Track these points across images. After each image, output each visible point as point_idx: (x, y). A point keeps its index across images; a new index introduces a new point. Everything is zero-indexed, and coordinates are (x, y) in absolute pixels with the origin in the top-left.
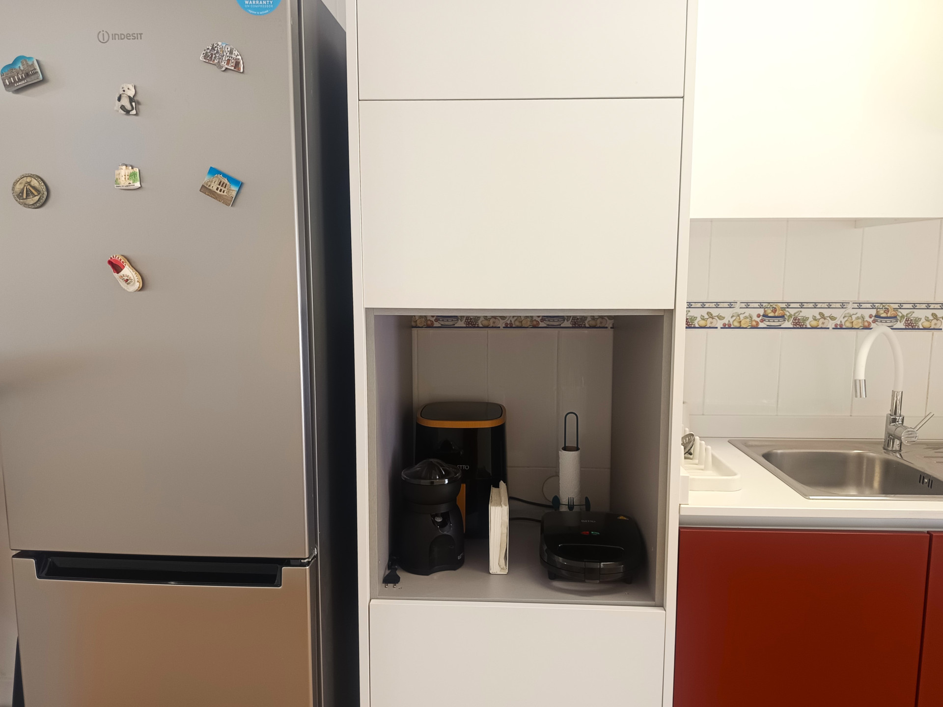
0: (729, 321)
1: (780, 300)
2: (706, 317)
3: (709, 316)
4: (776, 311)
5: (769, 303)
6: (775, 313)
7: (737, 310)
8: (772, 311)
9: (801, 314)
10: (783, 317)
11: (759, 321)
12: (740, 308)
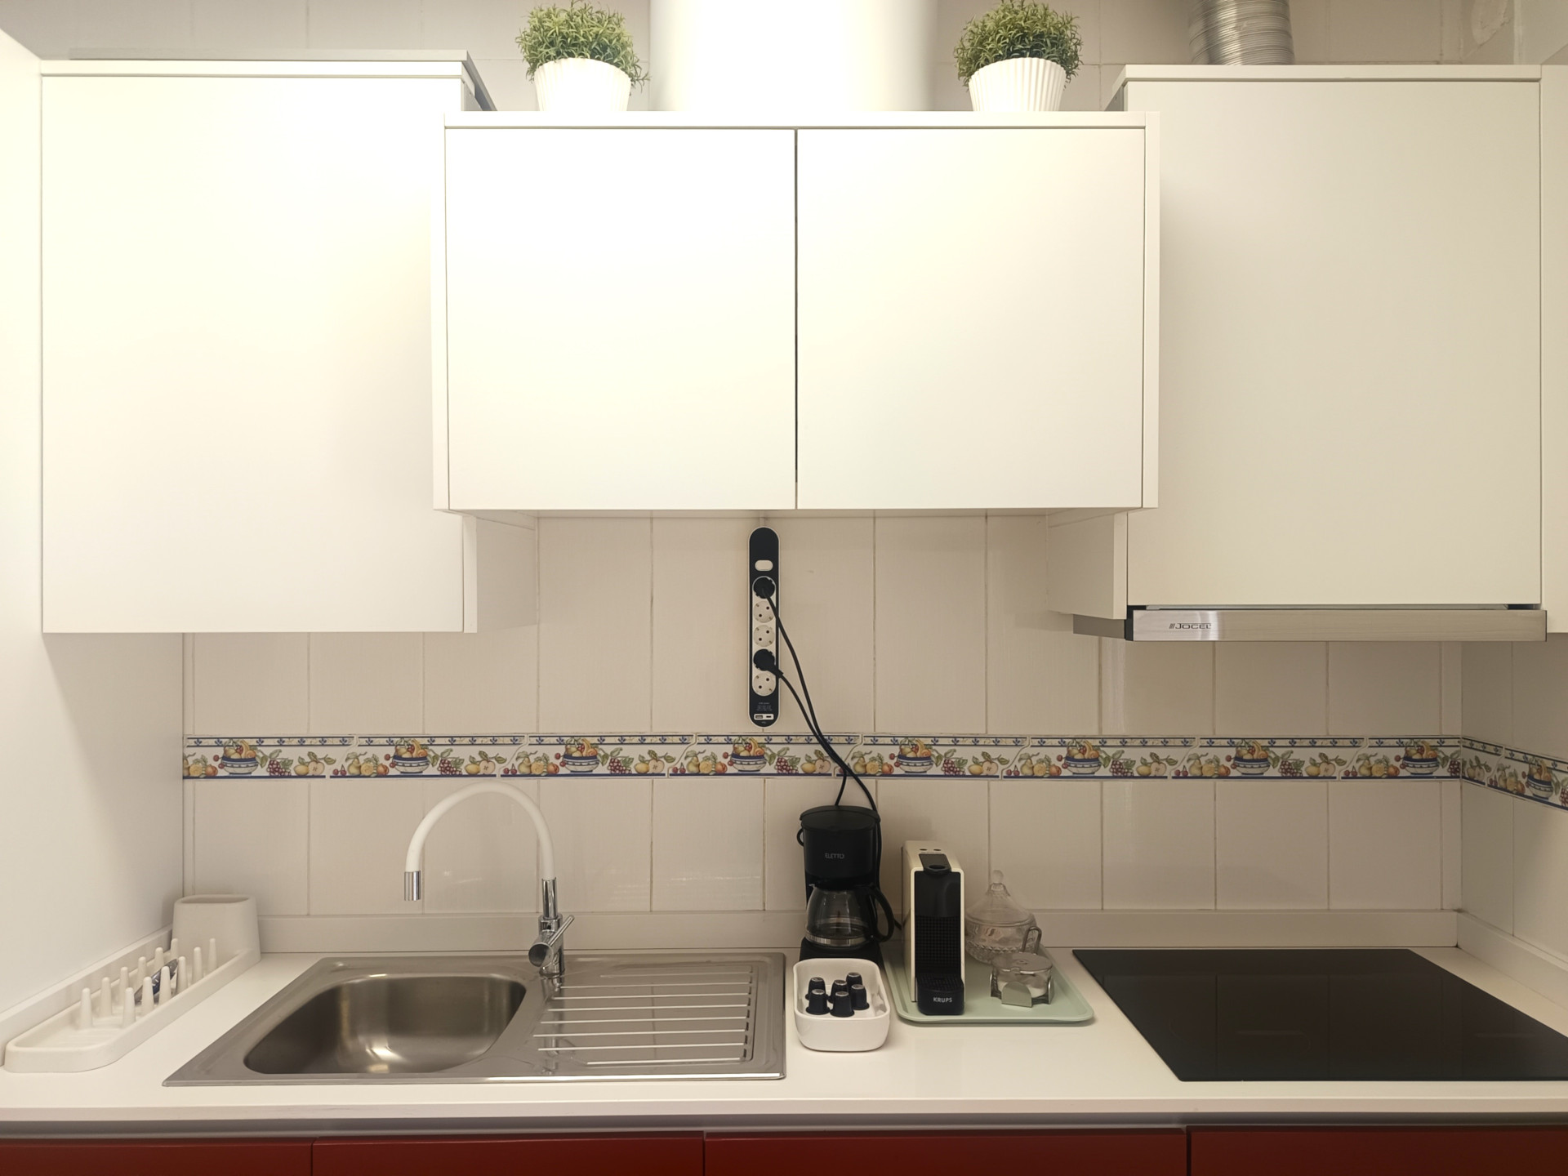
0: (343, 766)
1: (420, 732)
2: (307, 759)
3: (310, 758)
4: (414, 750)
5: (403, 737)
6: (412, 753)
7: (354, 749)
8: (408, 750)
9: (452, 755)
10: (424, 758)
11: (388, 766)
12: (359, 746)
